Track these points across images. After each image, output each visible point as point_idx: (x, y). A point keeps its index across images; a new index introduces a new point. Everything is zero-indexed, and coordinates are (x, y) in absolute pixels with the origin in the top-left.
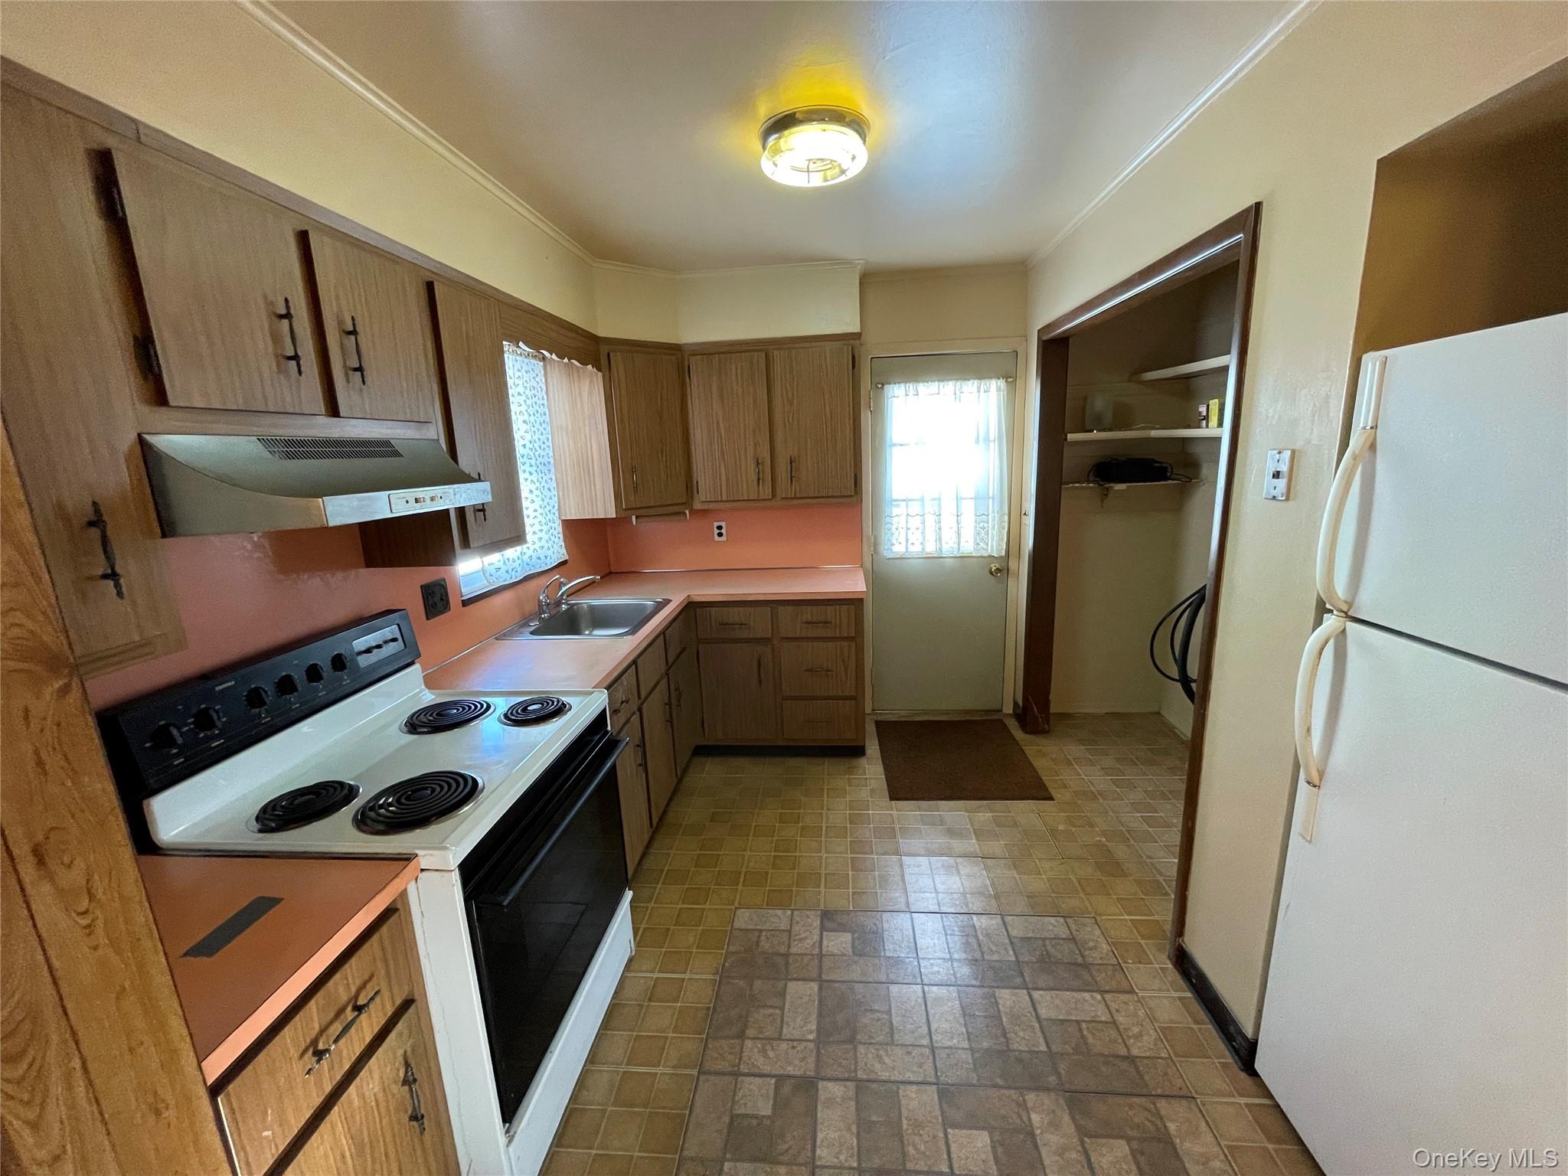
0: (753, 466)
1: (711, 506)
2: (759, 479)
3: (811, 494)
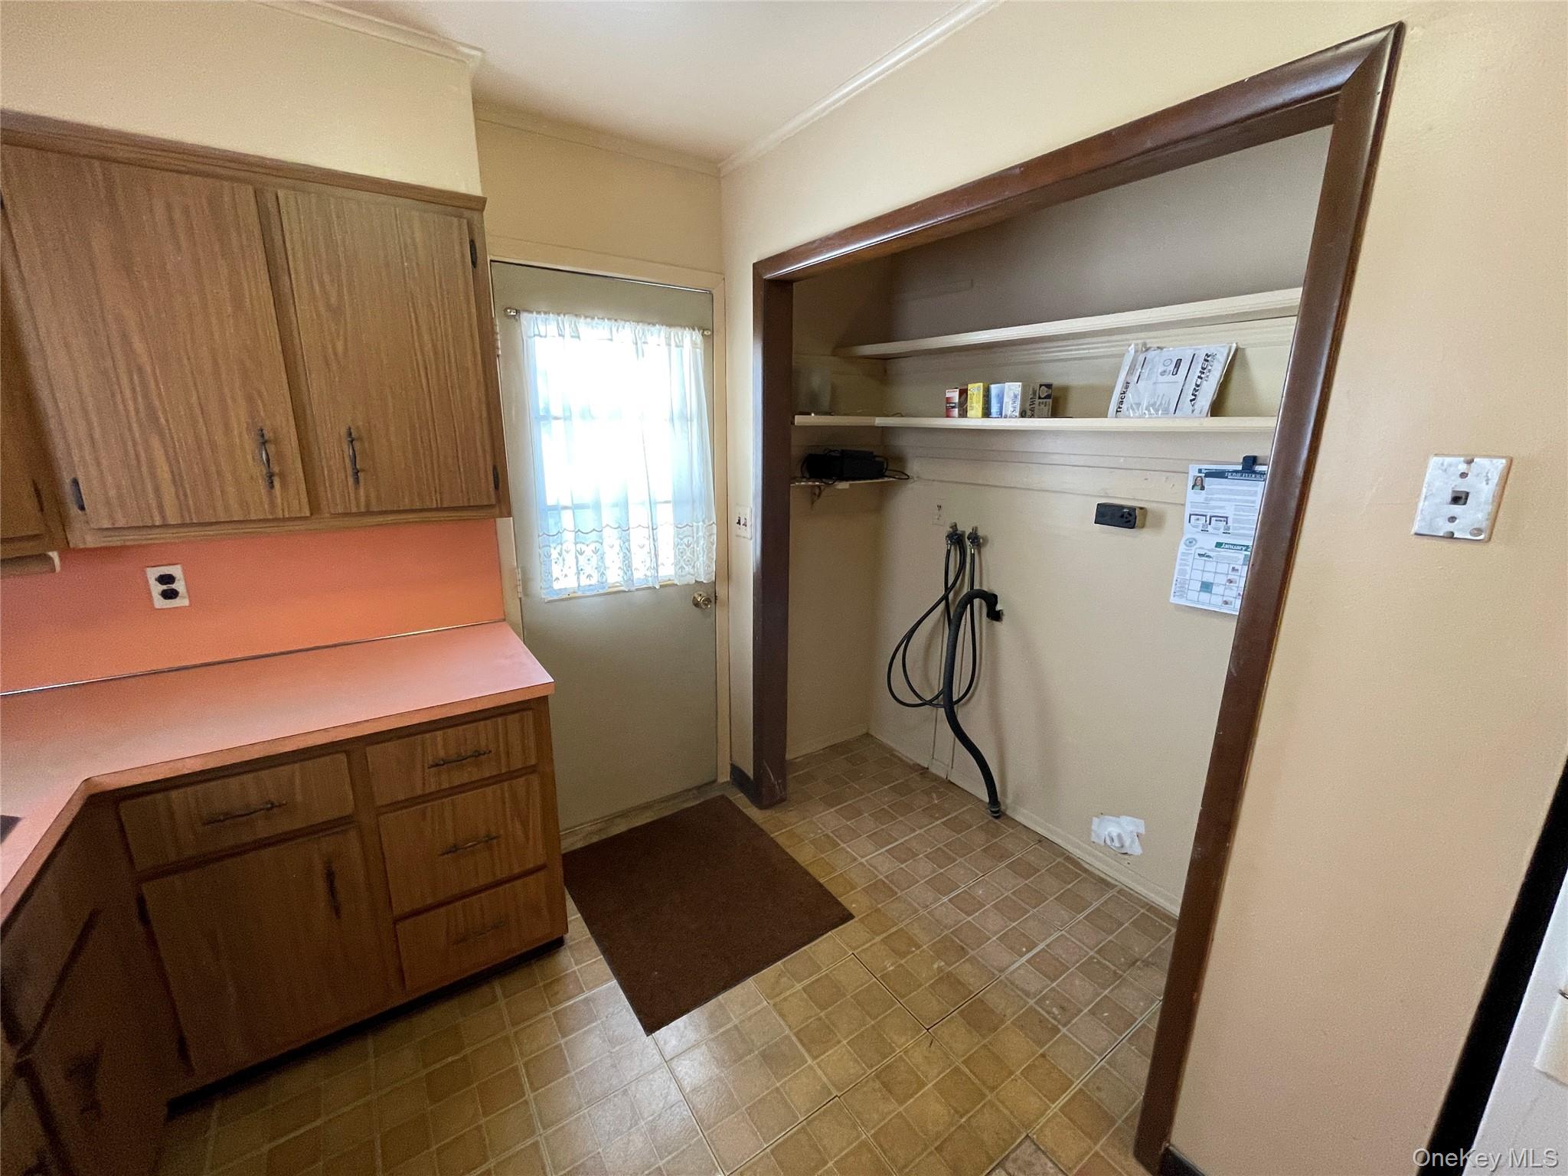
1: (131, 538)
2: (271, 476)
3: (406, 504)
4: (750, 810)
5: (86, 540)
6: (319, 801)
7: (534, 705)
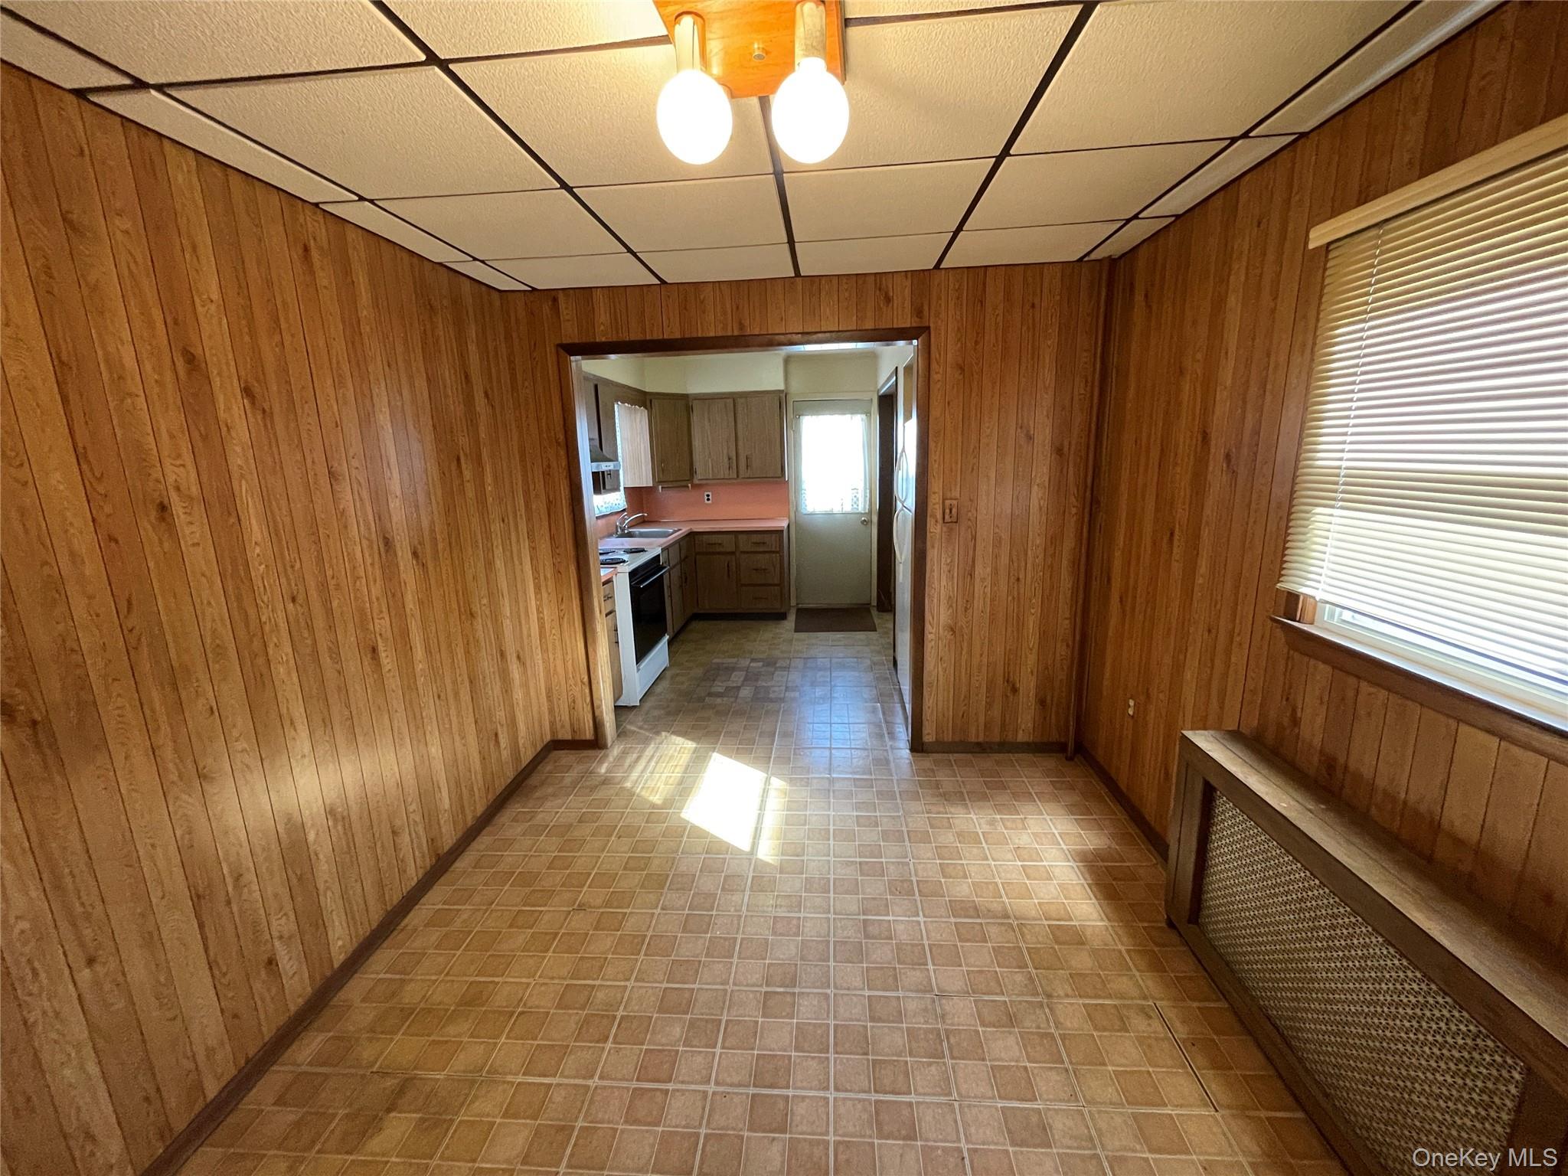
0: (726, 460)
1: (704, 482)
3: (758, 476)
4: (874, 612)
5: (696, 481)
6: (728, 545)
7: (780, 532)
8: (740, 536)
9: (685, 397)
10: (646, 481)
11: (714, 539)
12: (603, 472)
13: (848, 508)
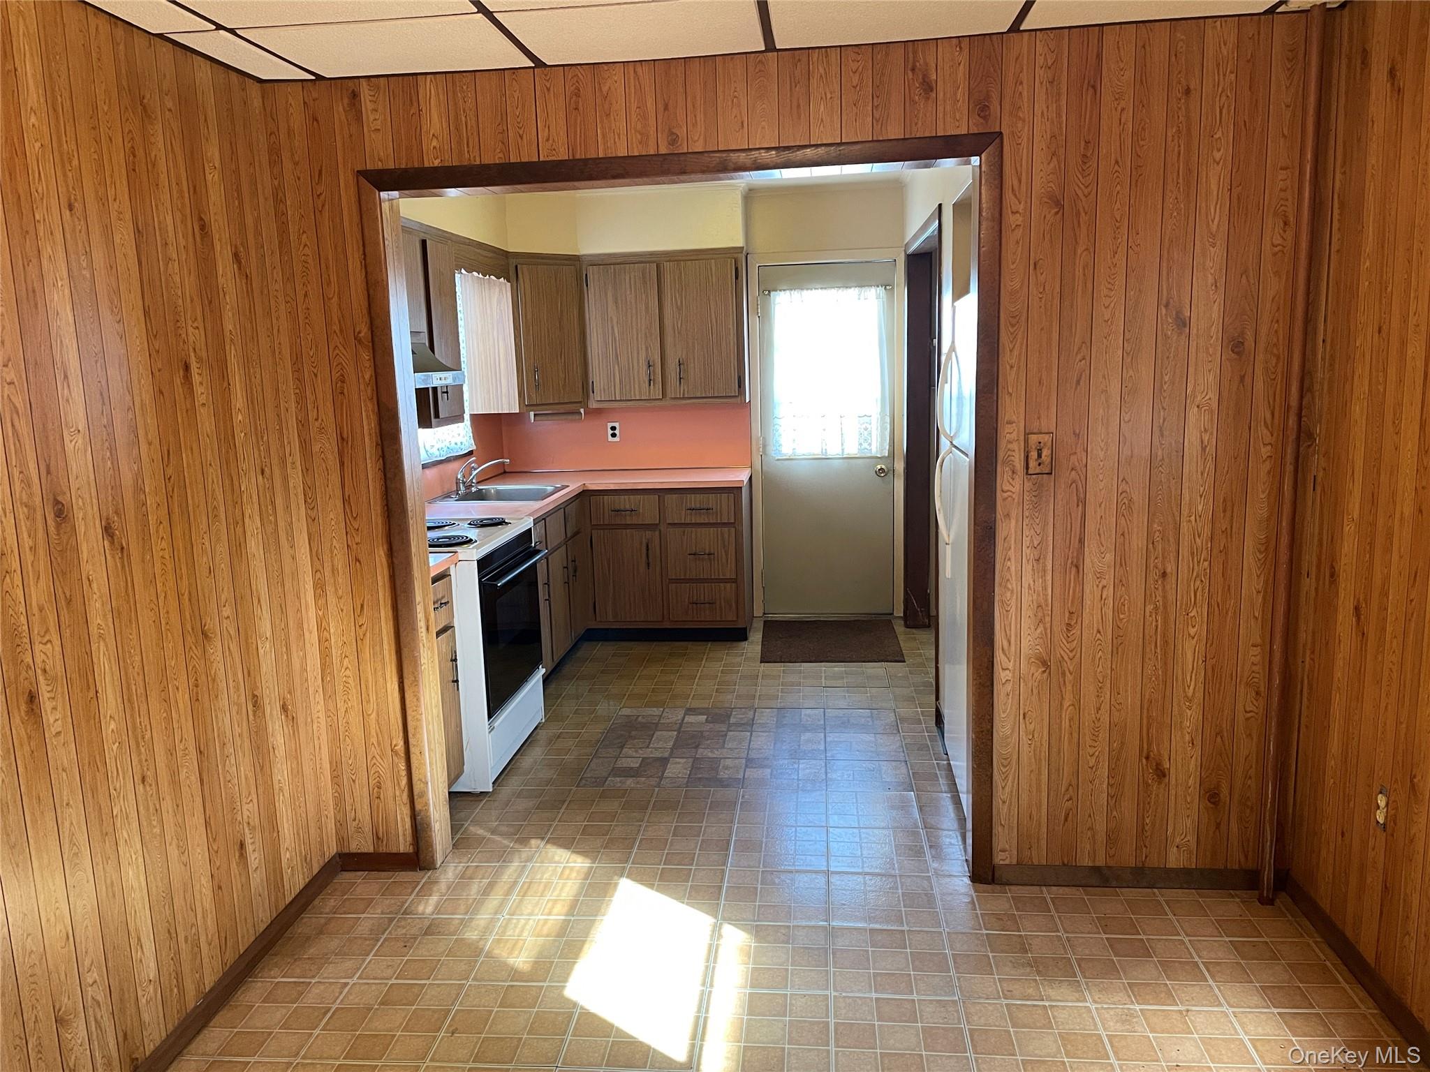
0: (645, 367)
1: (607, 405)
2: (650, 380)
3: (698, 395)
4: (899, 628)
5: (593, 405)
6: (648, 511)
7: (734, 491)
8: (668, 497)
9: (574, 260)
10: (509, 404)
11: (625, 502)
12: (435, 389)
13: (852, 450)
